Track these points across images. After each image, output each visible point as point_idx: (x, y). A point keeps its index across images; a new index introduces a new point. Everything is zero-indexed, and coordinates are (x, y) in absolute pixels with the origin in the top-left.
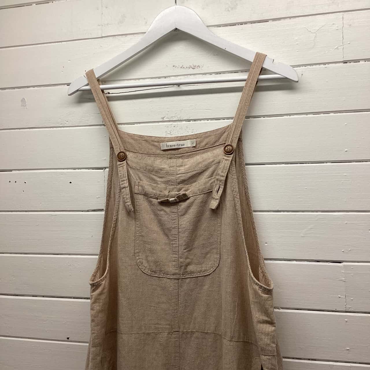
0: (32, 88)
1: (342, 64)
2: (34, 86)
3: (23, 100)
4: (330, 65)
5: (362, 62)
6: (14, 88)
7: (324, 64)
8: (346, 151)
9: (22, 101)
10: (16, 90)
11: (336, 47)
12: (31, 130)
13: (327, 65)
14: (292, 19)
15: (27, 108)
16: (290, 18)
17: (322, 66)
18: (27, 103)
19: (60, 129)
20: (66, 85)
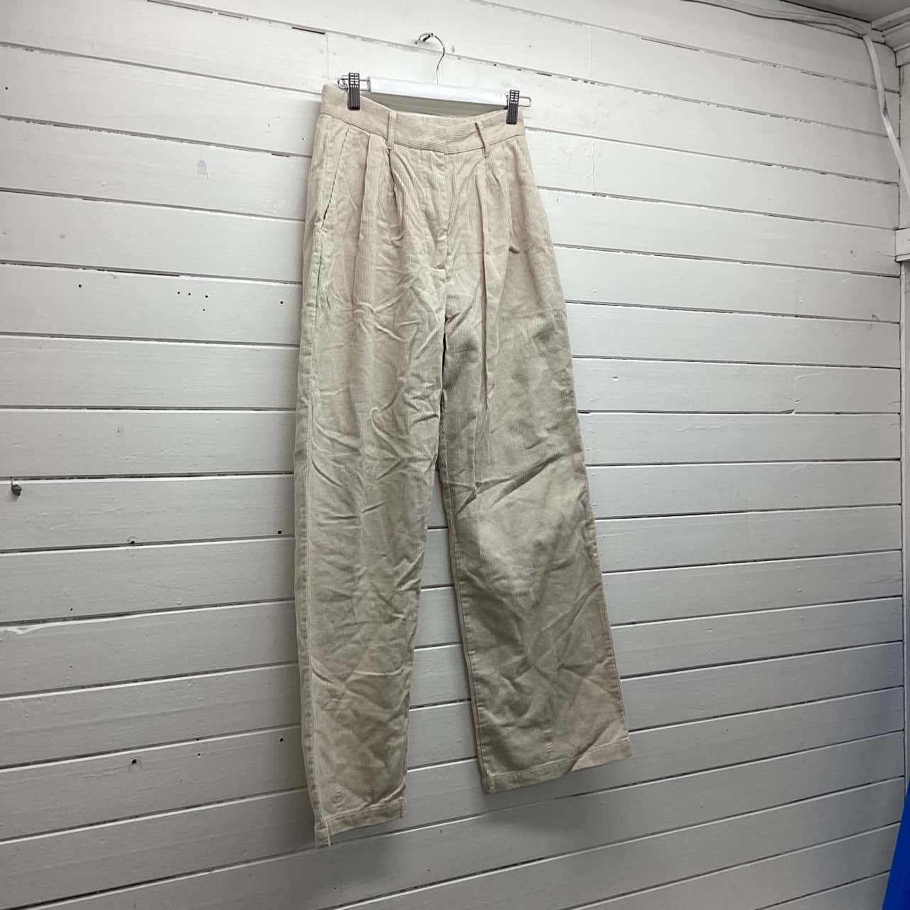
0: (213, 147)
1: (591, 196)
2: (218, 145)
3: (202, 164)
4: (581, 194)
5: (607, 197)
6: (182, 140)
7: (576, 192)
8: (595, 292)
9: (198, 165)
10: (185, 144)
11: (588, 176)
12: (213, 213)
13: (578, 194)
14: (548, 133)
15: (208, 178)
16: (546, 131)
17: (574, 193)
18: (207, 170)
19: (260, 218)
20: (270, 154)
